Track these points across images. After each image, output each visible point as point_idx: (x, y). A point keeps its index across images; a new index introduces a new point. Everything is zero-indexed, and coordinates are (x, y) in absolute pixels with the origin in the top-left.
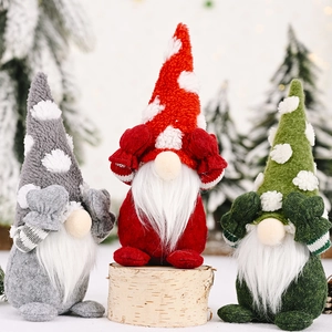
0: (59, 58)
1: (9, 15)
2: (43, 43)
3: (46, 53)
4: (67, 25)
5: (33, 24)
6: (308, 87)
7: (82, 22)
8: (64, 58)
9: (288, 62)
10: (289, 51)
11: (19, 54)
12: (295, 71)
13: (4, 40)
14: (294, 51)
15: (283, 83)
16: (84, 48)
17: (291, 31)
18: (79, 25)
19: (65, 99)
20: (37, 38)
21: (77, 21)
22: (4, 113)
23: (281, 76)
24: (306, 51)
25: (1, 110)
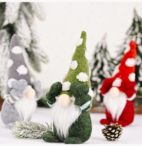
0: (29, 23)
2: (22, 16)
3: (23, 21)
4: (33, 8)
5: (18, 8)
7: (40, 7)
8: (32, 23)
9: (134, 25)
10: (134, 20)
11: (11, 22)
12: (137, 29)
13: (4, 15)
14: (137, 20)
15: (131, 35)
16: (41, 19)
17: (135, 11)
18: (39, 8)
19: (32, 42)
20: (19, 14)
21: (38, 6)
22: (5, 49)
23: (130, 32)
25: (3, 47)
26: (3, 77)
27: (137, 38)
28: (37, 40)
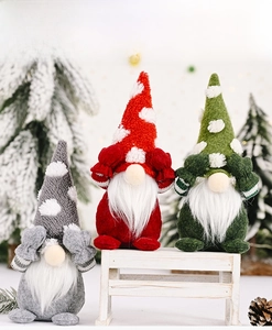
0: (70, 120)
1: (32, 87)
2: (58, 108)
3: (60, 116)
4: (77, 94)
5: (50, 94)
6: (265, 142)
7: (89, 92)
8: (74, 120)
9: (249, 123)
10: (250, 115)
11: (39, 118)
12: (255, 130)
13: (28, 107)
14: (254, 114)
15: (246, 140)
16: (91, 113)
17: (251, 98)
18: (86, 94)
19: (75, 152)
20: (53, 104)
21: (84, 91)
22: (28, 163)
23: (244, 134)
24: (264, 114)
25: (26, 161)
26: (25, 213)
27: (254, 145)
28: (83, 148)
